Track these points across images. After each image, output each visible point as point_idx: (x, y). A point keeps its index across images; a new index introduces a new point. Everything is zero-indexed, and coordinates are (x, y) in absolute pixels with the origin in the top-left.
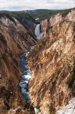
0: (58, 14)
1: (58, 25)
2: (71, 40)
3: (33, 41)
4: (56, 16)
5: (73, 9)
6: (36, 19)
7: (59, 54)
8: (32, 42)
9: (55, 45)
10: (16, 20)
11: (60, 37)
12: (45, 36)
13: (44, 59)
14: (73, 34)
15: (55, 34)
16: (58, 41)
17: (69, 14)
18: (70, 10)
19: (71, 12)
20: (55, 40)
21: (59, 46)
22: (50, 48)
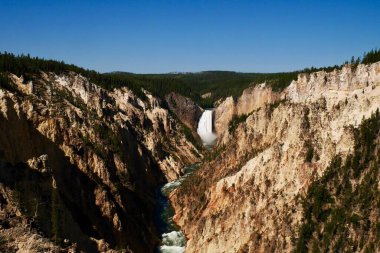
0: (263, 85)
1: (262, 114)
2: (297, 154)
3: (193, 152)
4: (256, 88)
5: (302, 72)
6: (203, 96)
7: (263, 189)
8: (192, 155)
9: (252, 165)
10: (150, 96)
11: (268, 146)
12: (225, 141)
13: (220, 202)
14: (301, 136)
15: (252, 136)
16: (260, 155)
17: (292, 85)
18: (293, 76)
19: (296, 79)
20: (254, 153)
21: (263, 168)
22: (239, 174)
